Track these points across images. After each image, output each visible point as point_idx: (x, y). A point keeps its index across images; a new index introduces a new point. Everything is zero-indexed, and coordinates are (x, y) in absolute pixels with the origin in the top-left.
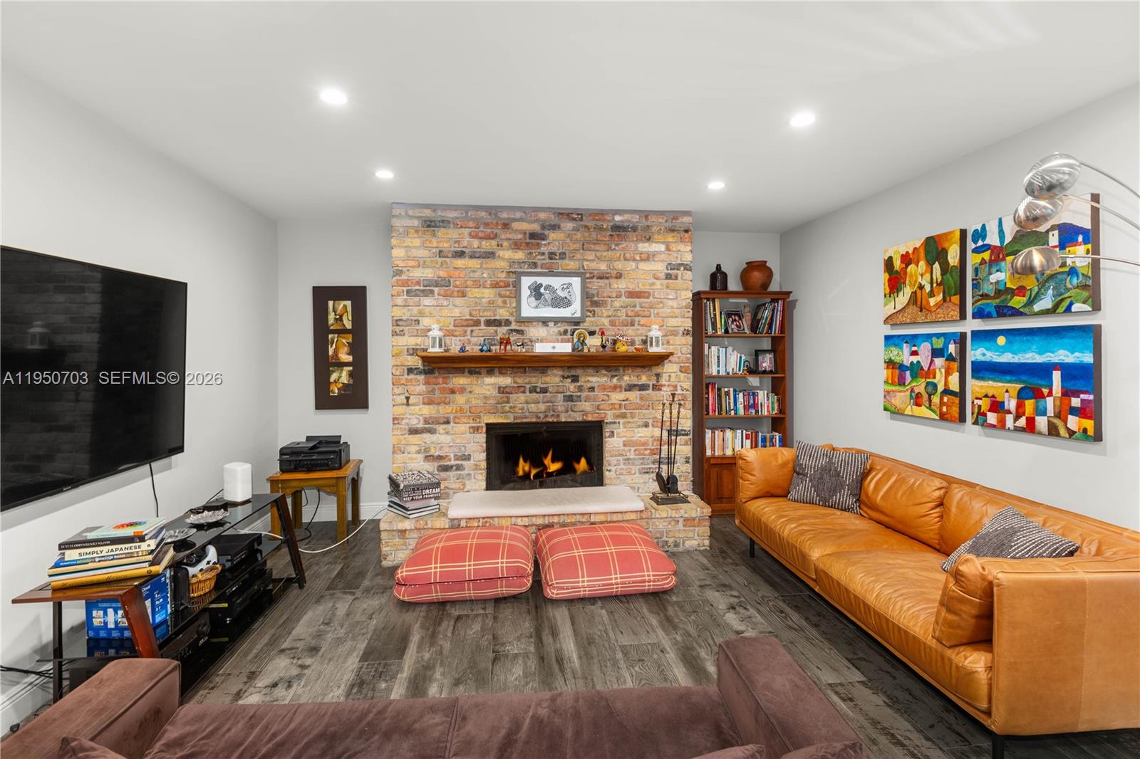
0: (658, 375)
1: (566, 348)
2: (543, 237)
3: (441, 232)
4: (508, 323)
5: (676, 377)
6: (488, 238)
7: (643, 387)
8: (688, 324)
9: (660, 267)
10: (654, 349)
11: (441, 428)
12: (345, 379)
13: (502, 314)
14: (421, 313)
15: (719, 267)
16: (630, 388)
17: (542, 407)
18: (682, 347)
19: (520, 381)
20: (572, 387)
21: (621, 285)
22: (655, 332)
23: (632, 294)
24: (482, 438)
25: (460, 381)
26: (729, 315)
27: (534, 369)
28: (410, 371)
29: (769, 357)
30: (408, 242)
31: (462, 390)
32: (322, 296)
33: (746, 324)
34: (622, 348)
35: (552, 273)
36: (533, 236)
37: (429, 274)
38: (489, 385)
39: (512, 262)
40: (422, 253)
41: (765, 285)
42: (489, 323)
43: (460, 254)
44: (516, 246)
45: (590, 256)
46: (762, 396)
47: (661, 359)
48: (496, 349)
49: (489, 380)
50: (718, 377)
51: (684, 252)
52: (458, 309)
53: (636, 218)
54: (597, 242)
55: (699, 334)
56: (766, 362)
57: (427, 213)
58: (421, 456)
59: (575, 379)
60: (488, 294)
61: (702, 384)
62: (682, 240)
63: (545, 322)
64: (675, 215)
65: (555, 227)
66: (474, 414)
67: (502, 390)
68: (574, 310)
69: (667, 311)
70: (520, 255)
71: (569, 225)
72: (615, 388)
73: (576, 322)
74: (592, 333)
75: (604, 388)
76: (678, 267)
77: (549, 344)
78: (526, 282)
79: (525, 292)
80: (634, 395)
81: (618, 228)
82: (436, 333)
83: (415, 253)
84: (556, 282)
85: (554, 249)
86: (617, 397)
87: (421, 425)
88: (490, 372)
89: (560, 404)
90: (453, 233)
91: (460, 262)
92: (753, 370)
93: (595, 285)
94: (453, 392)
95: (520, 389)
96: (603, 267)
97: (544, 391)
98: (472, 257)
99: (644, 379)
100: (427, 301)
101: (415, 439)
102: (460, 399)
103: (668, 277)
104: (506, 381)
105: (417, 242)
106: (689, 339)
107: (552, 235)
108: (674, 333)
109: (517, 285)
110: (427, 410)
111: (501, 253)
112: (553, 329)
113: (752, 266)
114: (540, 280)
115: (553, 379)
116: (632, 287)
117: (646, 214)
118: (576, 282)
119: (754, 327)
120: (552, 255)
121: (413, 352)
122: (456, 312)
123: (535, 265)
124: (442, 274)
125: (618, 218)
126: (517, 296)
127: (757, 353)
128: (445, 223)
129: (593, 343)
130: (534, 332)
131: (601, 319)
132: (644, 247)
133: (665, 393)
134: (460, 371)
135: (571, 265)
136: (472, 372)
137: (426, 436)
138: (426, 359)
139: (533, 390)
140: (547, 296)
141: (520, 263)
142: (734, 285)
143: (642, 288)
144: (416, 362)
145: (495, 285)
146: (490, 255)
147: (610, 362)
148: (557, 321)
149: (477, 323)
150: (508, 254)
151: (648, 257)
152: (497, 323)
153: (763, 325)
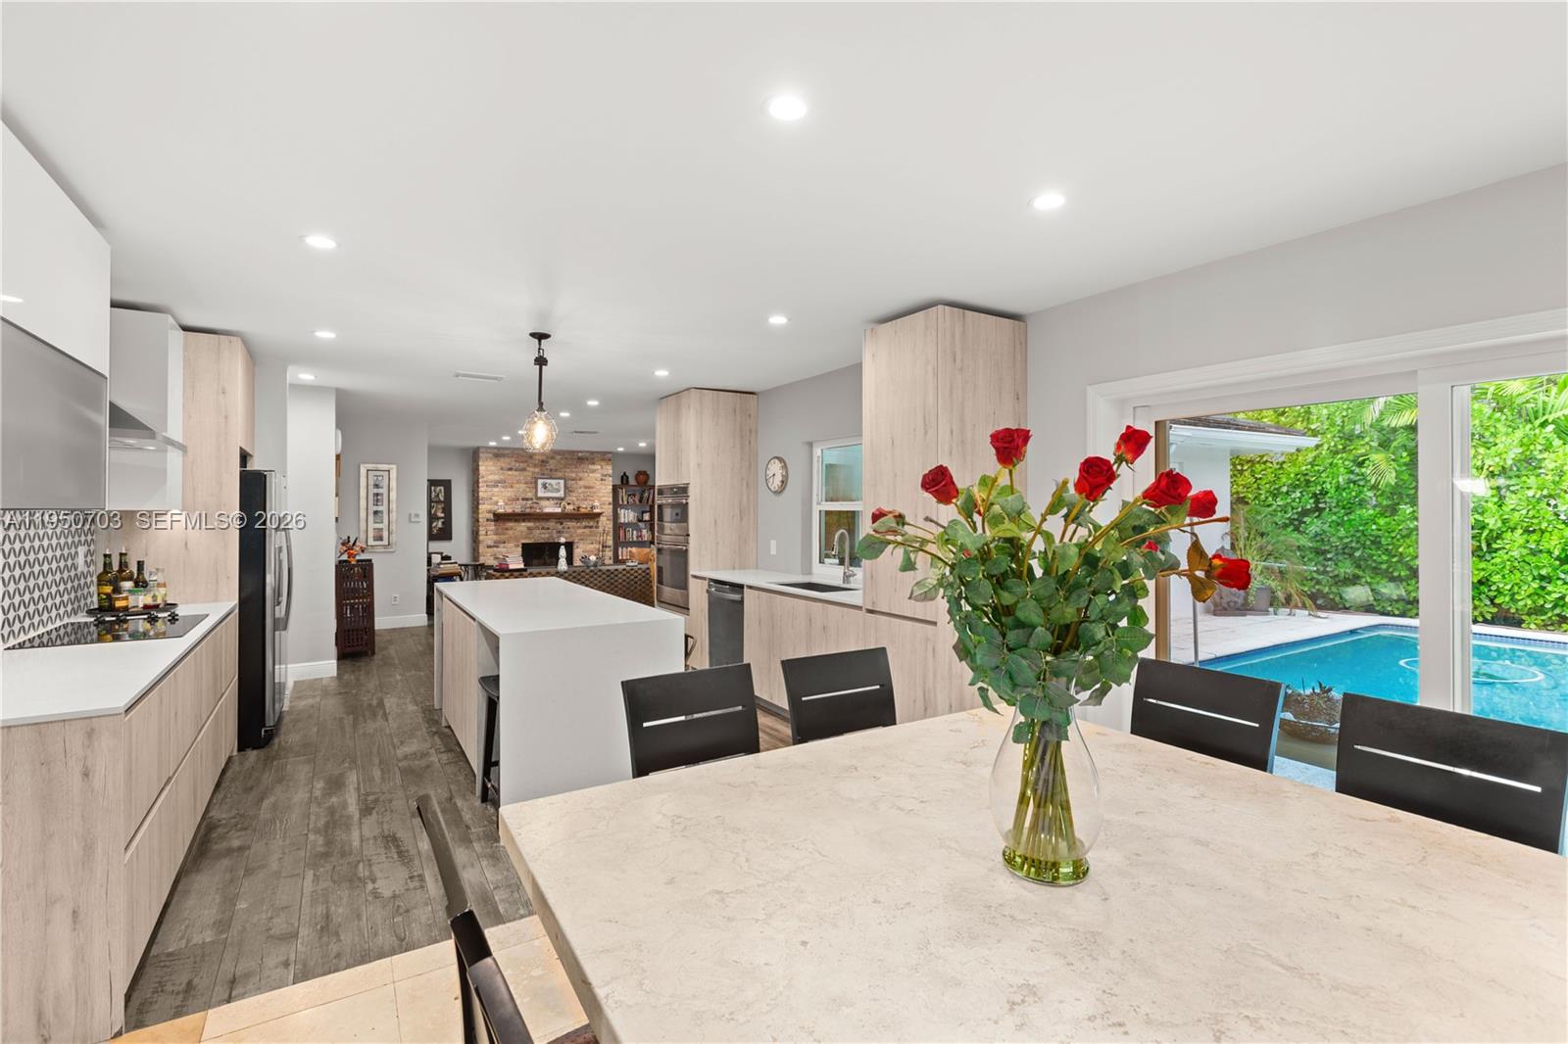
0: (598, 522)
1: (559, 510)
2: (547, 462)
3: (502, 460)
4: (532, 499)
5: (605, 523)
6: (522, 462)
7: (591, 527)
8: (611, 500)
9: (598, 476)
10: (596, 511)
11: (502, 545)
12: (440, 525)
13: (529, 495)
14: (493, 495)
15: (625, 474)
16: (585, 527)
17: (547, 536)
18: (608, 510)
19: (537, 524)
20: (560, 527)
21: (581, 483)
22: (597, 504)
23: (586, 487)
24: (520, 549)
25: (510, 524)
26: (629, 495)
27: (543, 519)
28: (488, 520)
29: (648, 514)
30: (487, 463)
31: (512, 528)
32: (432, 483)
33: (637, 499)
34: (583, 511)
35: (551, 478)
36: (543, 461)
37: (496, 477)
38: (523, 526)
39: (533, 473)
40: (493, 468)
41: (646, 482)
42: (523, 499)
43: (510, 469)
44: (535, 466)
45: (568, 470)
46: (644, 531)
47: (599, 515)
48: (528, 511)
49: (523, 524)
50: (624, 524)
51: (609, 470)
52: (509, 493)
53: (588, 455)
54: (571, 465)
55: (616, 504)
56: (647, 517)
57: (496, 451)
58: (492, 558)
59: (561, 524)
60: (523, 486)
61: (618, 527)
62: (608, 464)
63: (548, 499)
64: (605, 453)
65: (552, 458)
66: (516, 539)
67: (529, 528)
68: (561, 494)
69: (601, 495)
70: (537, 470)
71: (559, 457)
72: (579, 528)
73: (562, 499)
74: (569, 504)
75: (574, 527)
76: (605, 476)
77: (550, 508)
78: (540, 482)
79: (540, 486)
80: (587, 531)
81: (579, 458)
82: (501, 503)
83: (489, 468)
84: (553, 482)
85: (552, 467)
86: (580, 531)
87: (492, 544)
88: (524, 521)
89: (555, 535)
90: (507, 460)
91: (510, 473)
92: (640, 520)
93: (570, 483)
94: (507, 529)
95: (537, 528)
96: (574, 475)
97: (548, 529)
98: (516, 470)
99: (591, 524)
100: (495, 489)
101: (490, 550)
102: (510, 532)
103: (602, 480)
104: (531, 524)
105: (491, 463)
106: (611, 506)
107: (551, 461)
108: (604, 504)
109: (536, 483)
110: (495, 537)
111: (528, 469)
112: (552, 502)
113: (640, 473)
114: (548, 481)
115: (551, 524)
116: (587, 484)
117: (592, 453)
118: (562, 482)
119: (640, 501)
120: (551, 470)
121: (489, 512)
122: (509, 494)
123: (543, 474)
124: (502, 477)
125: (580, 454)
126: (536, 488)
127: (643, 512)
128: (504, 456)
129: (569, 508)
130: (544, 503)
131: (572, 498)
132: (592, 467)
133: (601, 530)
134: (510, 520)
135: (560, 474)
136: (516, 521)
137: (495, 549)
138: (495, 515)
139: (543, 528)
140: (549, 487)
141: (538, 473)
142: (632, 481)
143: (592, 485)
144: (491, 516)
145: (526, 483)
146: (524, 470)
147: (577, 516)
148: (553, 498)
149: (518, 499)
150: (532, 469)
151: (594, 471)
152: (527, 499)
153: (645, 500)
